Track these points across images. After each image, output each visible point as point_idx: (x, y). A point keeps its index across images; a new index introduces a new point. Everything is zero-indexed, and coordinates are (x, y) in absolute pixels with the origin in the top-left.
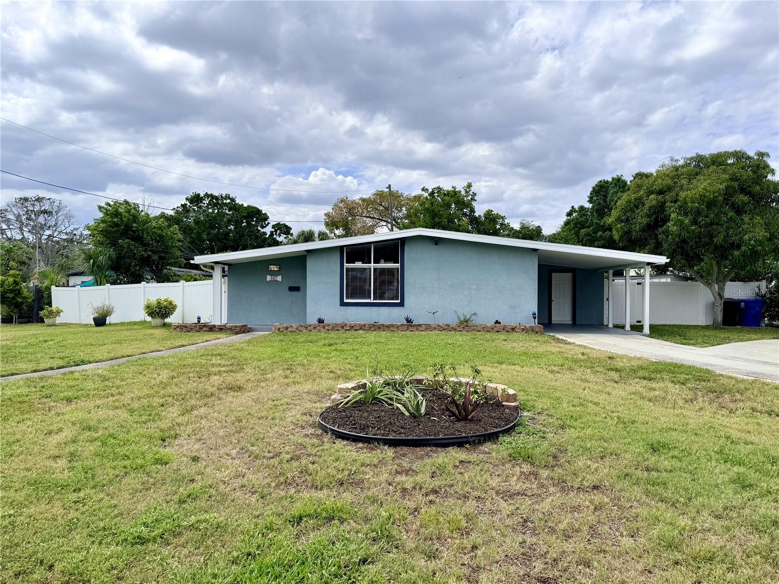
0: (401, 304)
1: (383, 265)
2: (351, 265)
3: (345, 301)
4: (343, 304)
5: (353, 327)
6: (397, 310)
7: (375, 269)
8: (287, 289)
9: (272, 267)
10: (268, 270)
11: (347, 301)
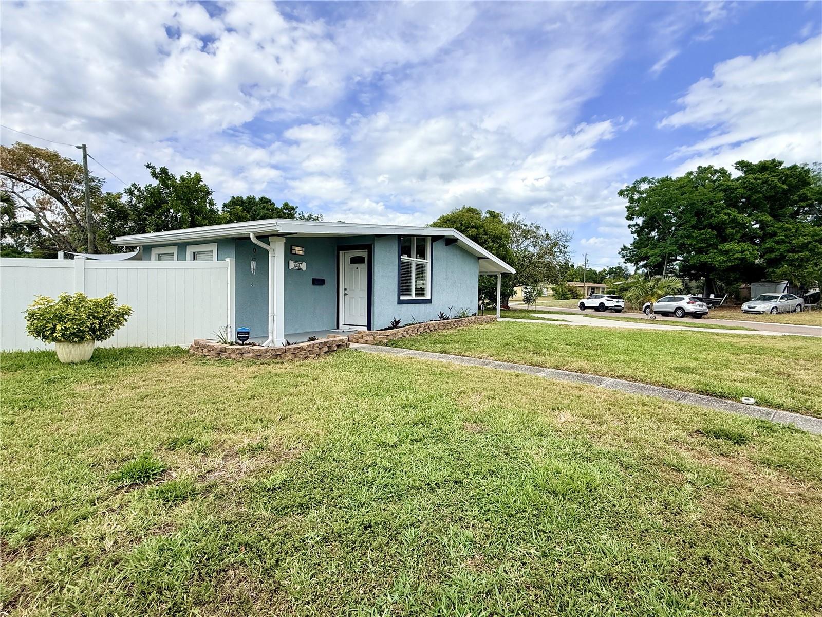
1: (419, 261)
4: (400, 302)
6: (428, 306)
8: (311, 282)
9: (297, 248)
10: (291, 253)
11: (402, 298)
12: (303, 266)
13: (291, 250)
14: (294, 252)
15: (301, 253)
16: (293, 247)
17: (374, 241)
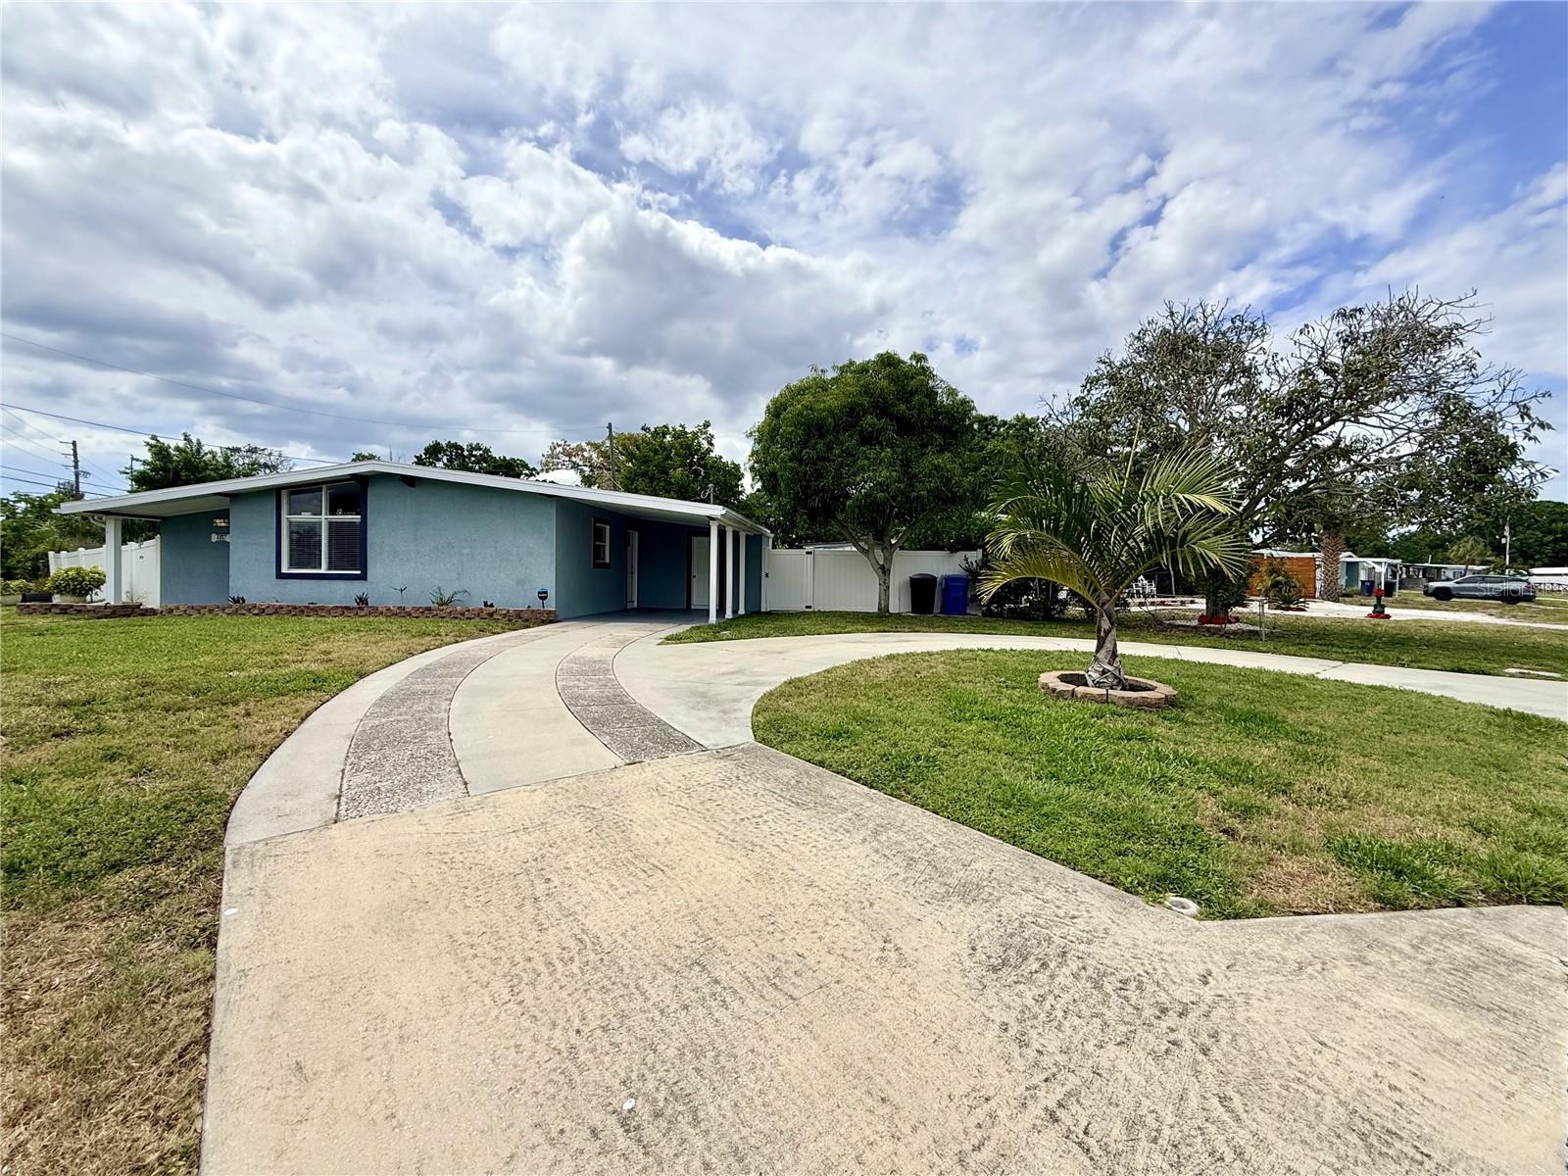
0: (363, 577)
1: (340, 518)
2: (295, 518)
3: (285, 570)
4: (280, 576)
6: (357, 584)
7: (330, 523)
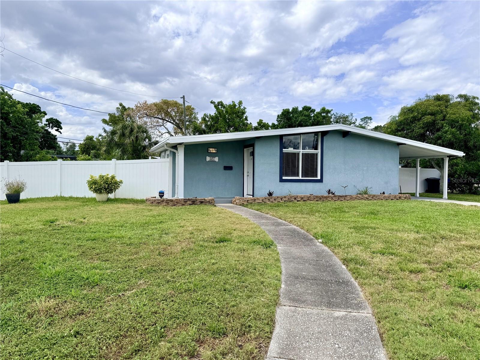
0: (322, 180)
1: (308, 151)
2: (286, 150)
4: (282, 180)
5: (302, 198)
6: (318, 184)
7: (303, 154)
8: (222, 168)
9: (211, 149)
10: (208, 152)
11: (284, 178)
12: (216, 159)
13: (208, 150)
14: (209, 151)
15: (214, 151)
16: (209, 149)
17: (255, 142)
